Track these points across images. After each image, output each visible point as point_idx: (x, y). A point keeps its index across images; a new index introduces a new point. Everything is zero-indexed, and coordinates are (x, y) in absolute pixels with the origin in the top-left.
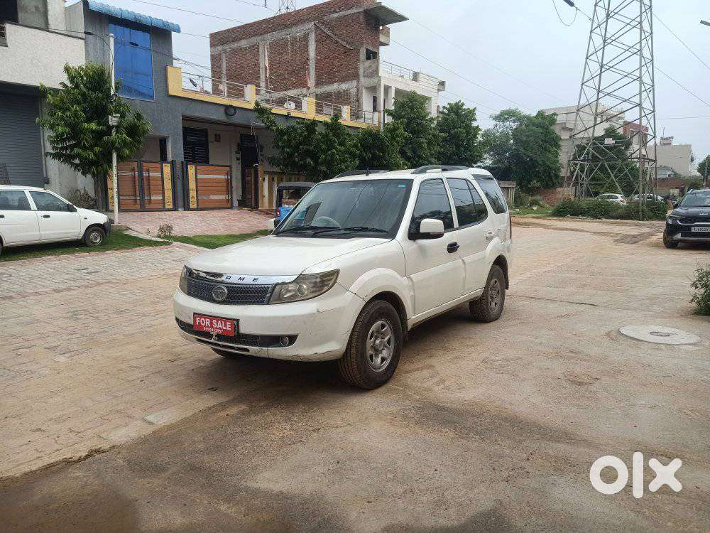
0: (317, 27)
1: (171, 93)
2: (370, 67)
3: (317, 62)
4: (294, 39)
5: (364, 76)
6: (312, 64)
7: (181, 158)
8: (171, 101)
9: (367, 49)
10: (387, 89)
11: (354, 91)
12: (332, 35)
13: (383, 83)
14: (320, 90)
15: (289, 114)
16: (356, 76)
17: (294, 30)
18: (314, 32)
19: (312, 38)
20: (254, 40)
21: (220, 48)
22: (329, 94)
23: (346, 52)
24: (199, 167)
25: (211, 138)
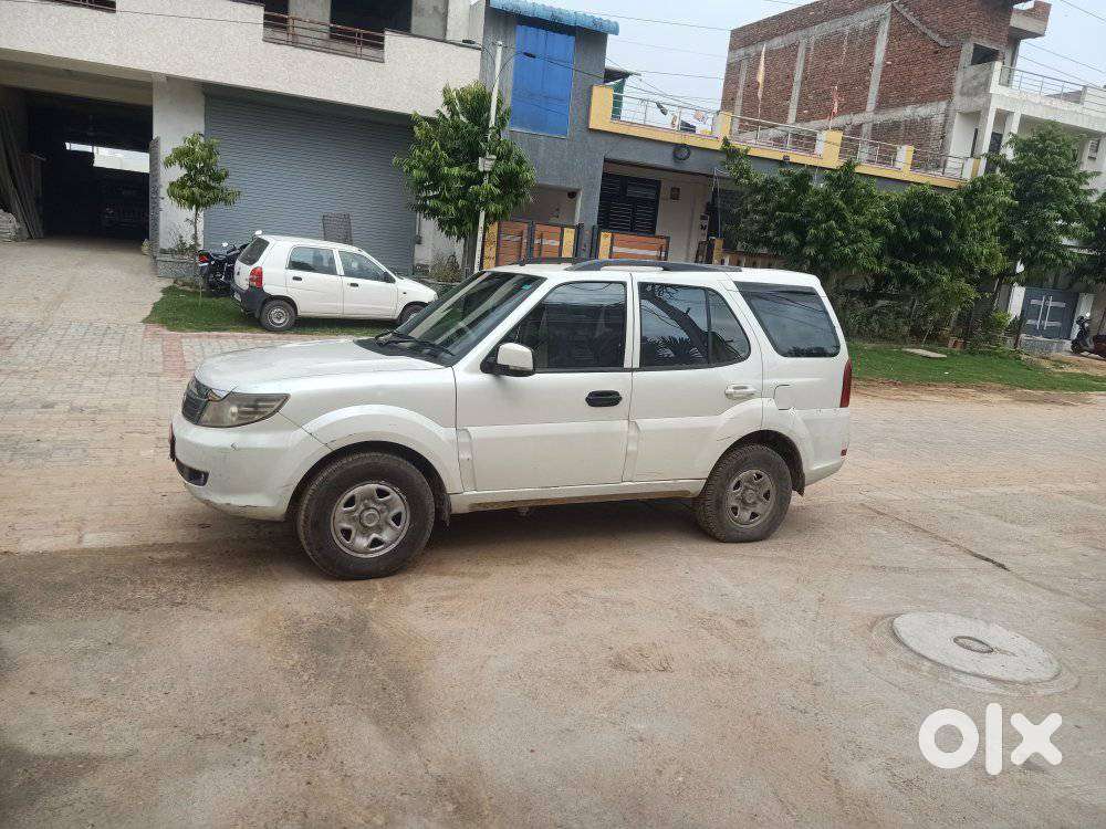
0: (894, 11)
1: (592, 125)
2: (975, 77)
3: (886, 69)
4: (855, 31)
5: (962, 94)
6: (876, 74)
7: (594, 221)
8: (590, 139)
9: (975, 45)
10: (1002, 117)
11: (940, 119)
12: (918, 24)
13: (995, 105)
14: (881, 118)
15: (786, 158)
16: (946, 94)
17: (857, 17)
18: (888, 20)
19: (885, 27)
20: (792, 37)
21: (741, 52)
22: (896, 125)
23: (937, 52)
24: (617, 236)
25: (665, 192)
